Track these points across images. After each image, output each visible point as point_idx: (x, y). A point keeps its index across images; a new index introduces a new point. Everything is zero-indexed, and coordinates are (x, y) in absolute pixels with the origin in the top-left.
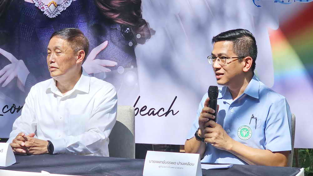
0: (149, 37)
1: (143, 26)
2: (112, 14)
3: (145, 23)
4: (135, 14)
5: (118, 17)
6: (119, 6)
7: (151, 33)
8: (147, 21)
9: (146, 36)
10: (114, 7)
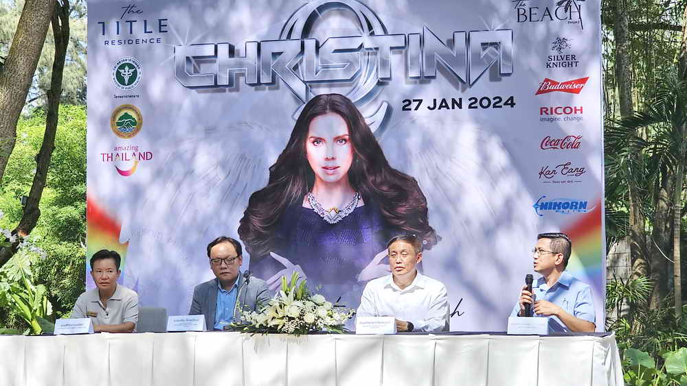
0: (436, 243)
1: (429, 233)
2: (398, 221)
3: (431, 230)
4: (421, 221)
5: (403, 224)
6: (404, 213)
7: (437, 239)
8: (433, 228)
9: (432, 243)
10: (401, 214)
